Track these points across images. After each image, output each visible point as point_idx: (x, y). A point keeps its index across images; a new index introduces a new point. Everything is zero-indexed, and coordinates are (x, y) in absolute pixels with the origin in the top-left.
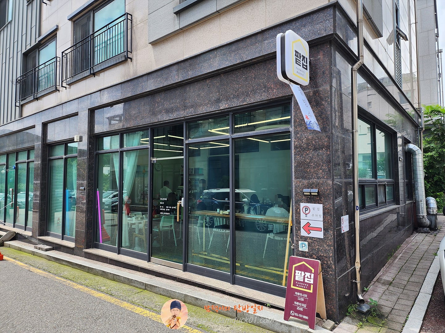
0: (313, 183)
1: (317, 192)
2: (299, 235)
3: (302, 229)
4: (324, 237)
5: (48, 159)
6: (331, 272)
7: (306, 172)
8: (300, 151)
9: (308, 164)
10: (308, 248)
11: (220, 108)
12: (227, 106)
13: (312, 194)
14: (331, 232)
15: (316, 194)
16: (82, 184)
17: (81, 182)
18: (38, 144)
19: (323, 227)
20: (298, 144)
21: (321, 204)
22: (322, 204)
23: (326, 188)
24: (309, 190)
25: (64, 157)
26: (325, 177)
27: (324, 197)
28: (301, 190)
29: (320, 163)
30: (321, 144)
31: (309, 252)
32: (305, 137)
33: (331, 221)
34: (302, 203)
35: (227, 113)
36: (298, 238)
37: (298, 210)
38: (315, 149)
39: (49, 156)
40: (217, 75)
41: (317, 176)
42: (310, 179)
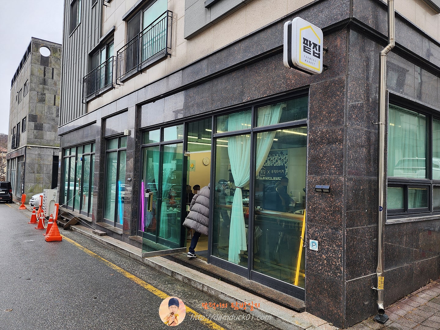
0: (326, 179)
1: (328, 188)
2: (310, 234)
5: (106, 151)
6: (339, 274)
7: (319, 168)
8: (314, 145)
9: (321, 159)
10: (318, 247)
11: (243, 101)
12: (249, 99)
13: (324, 190)
14: (341, 232)
15: (328, 191)
16: (129, 175)
18: (98, 138)
20: (313, 137)
23: (338, 185)
24: (320, 187)
25: (118, 150)
26: (337, 173)
27: (335, 194)
28: (314, 186)
29: (333, 158)
30: (335, 138)
31: (319, 251)
32: (320, 131)
33: (341, 220)
35: (250, 106)
37: (310, 207)
38: (329, 143)
39: (107, 149)
40: (241, 68)
41: (329, 172)
42: (322, 175)
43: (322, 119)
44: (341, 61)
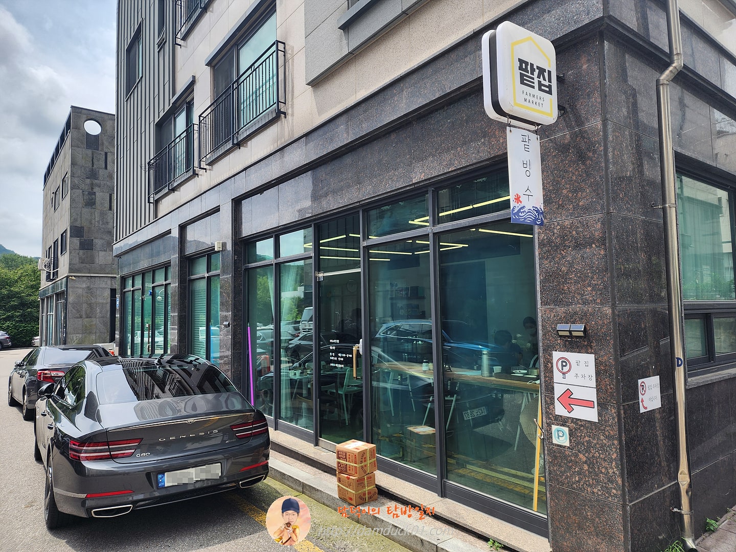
0: (576, 313)
1: (583, 330)
2: (552, 414)
3: (557, 402)
4: (599, 420)
5: (187, 279)
6: (614, 491)
7: (562, 292)
8: (548, 251)
9: (565, 276)
10: (570, 439)
11: (412, 181)
12: (423, 177)
13: (574, 334)
14: (613, 411)
15: (581, 334)
16: (226, 316)
17: (225, 314)
18: (174, 257)
19: (597, 400)
20: (545, 237)
21: (591, 353)
22: (593, 353)
23: (601, 322)
24: (566, 327)
25: (206, 275)
26: (598, 301)
27: (596, 340)
28: (553, 326)
29: (588, 273)
30: (588, 236)
31: (571, 447)
32: (558, 224)
33: (611, 388)
34: (556, 351)
35: (425, 190)
36: (550, 418)
37: (550, 364)
38: (578, 246)
39: (189, 276)
40: (407, 124)
41: (582, 299)
42: (568, 304)
43: (560, 203)
44: (591, 96)
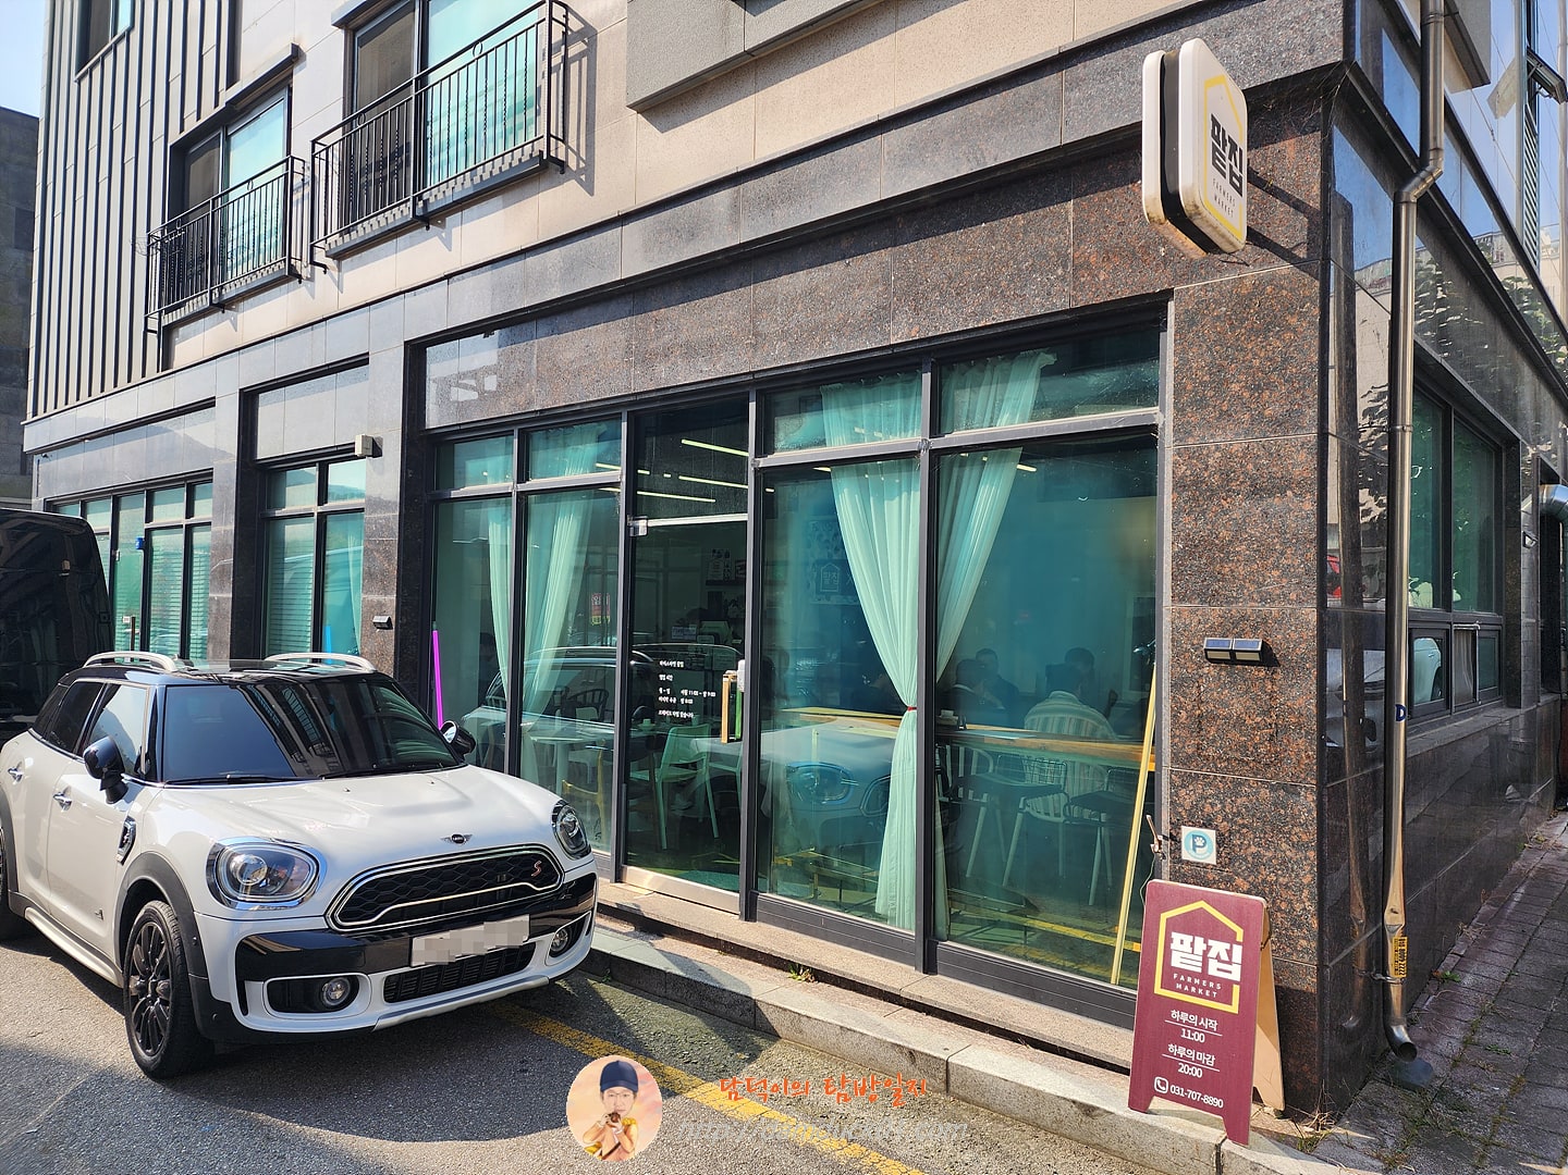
0: (1244, 618)
1: (1259, 649)
2: (1184, 807)
5: (258, 515)
6: (1304, 943)
7: (1217, 577)
8: (1194, 499)
9: (1226, 548)
11: (888, 339)
12: (914, 335)
13: (1239, 656)
14: (1311, 798)
15: (1256, 657)
16: (381, 605)
17: (375, 597)
18: (224, 463)
20: (1189, 472)
23: (1295, 636)
24: (1224, 643)
25: (317, 509)
26: (1293, 596)
27: (1284, 669)
28: (1195, 642)
29: (1274, 545)
30: (1279, 475)
31: (1219, 866)
32: (1217, 448)
33: (1308, 757)
35: (918, 360)
36: (1178, 814)
38: (1257, 491)
39: (262, 507)
40: (880, 222)
41: (1259, 592)
42: (1229, 601)
43: (1225, 408)
